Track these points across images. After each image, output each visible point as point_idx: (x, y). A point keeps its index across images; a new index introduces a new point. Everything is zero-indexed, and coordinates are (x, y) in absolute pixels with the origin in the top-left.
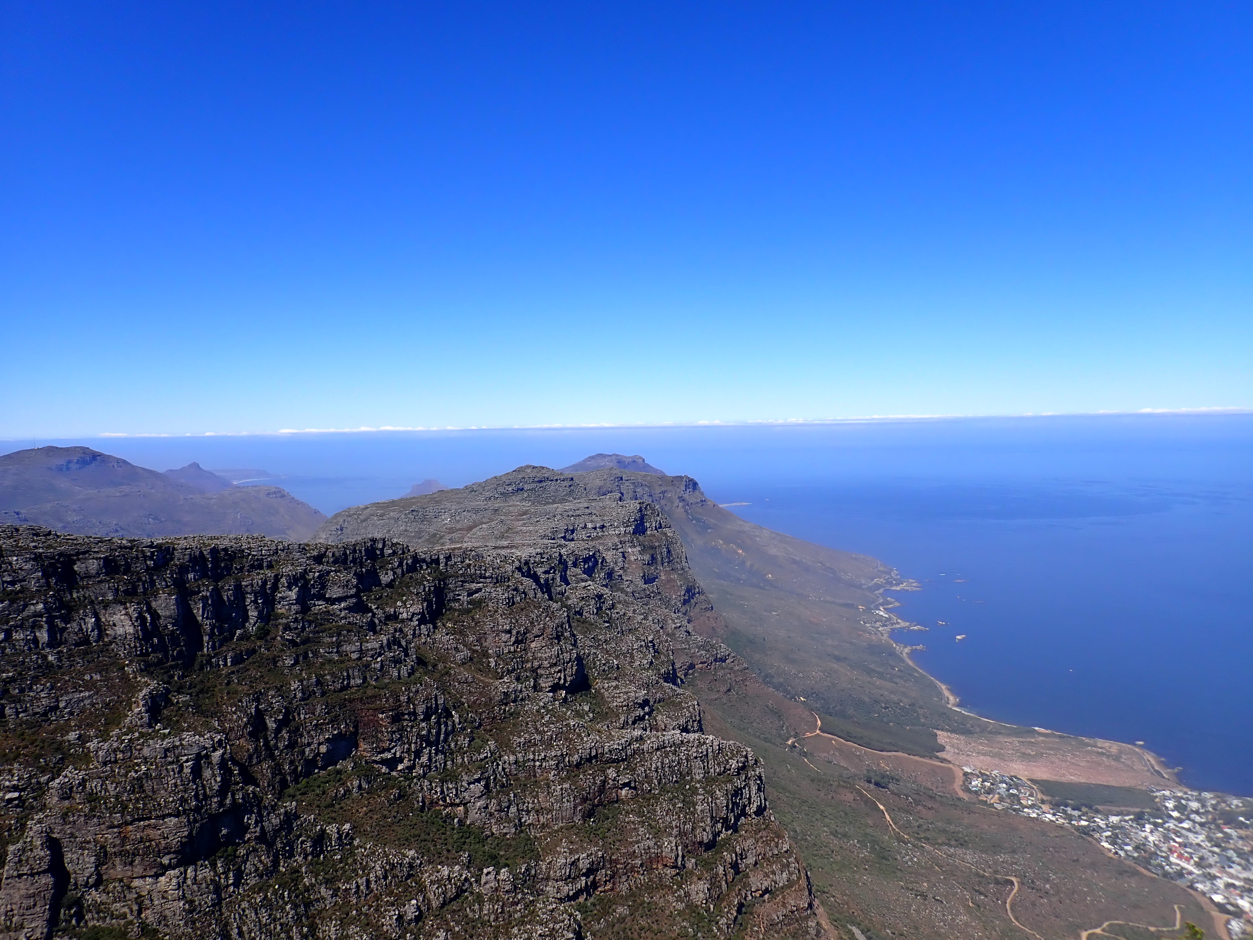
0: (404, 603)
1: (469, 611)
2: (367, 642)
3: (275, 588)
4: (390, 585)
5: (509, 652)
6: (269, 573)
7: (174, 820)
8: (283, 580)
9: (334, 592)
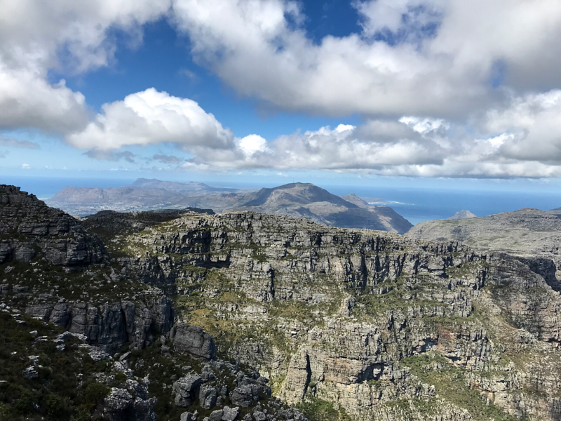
0: (466, 277)
1: (501, 287)
2: (447, 294)
3: (404, 259)
4: (459, 266)
5: (525, 314)
6: (402, 253)
7: (356, 361)
8: (408, 257)
9: (432, 266)
